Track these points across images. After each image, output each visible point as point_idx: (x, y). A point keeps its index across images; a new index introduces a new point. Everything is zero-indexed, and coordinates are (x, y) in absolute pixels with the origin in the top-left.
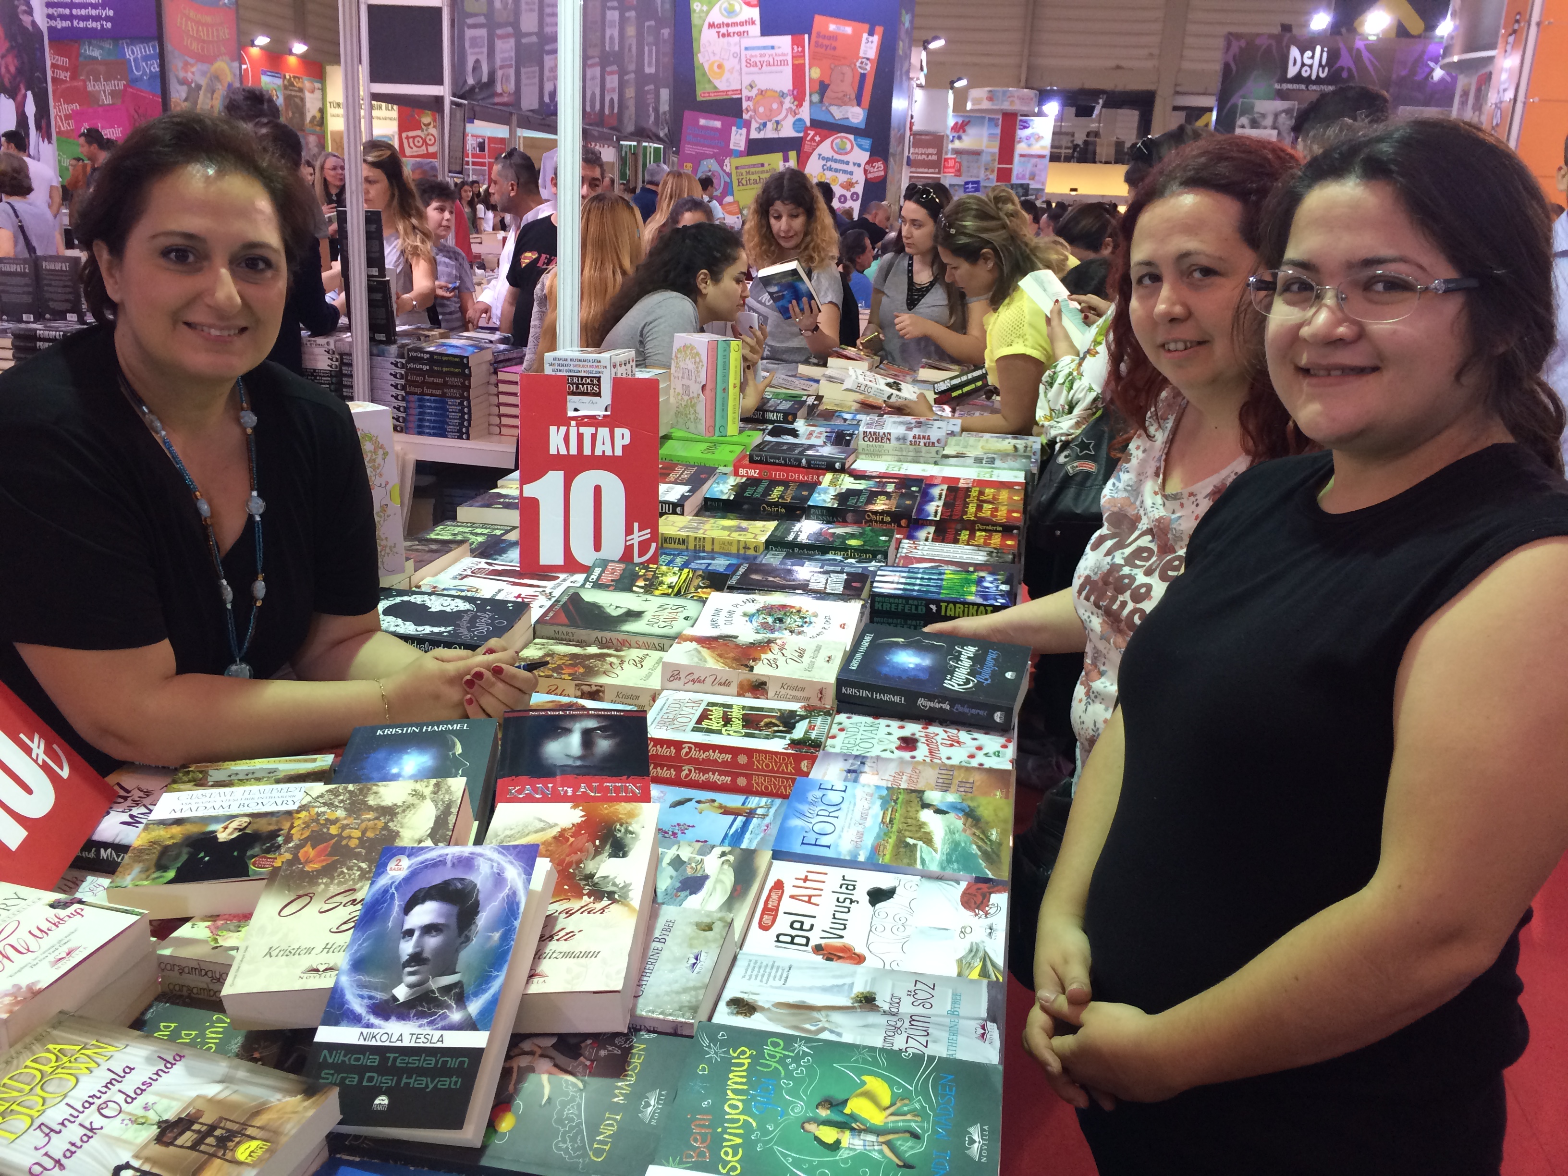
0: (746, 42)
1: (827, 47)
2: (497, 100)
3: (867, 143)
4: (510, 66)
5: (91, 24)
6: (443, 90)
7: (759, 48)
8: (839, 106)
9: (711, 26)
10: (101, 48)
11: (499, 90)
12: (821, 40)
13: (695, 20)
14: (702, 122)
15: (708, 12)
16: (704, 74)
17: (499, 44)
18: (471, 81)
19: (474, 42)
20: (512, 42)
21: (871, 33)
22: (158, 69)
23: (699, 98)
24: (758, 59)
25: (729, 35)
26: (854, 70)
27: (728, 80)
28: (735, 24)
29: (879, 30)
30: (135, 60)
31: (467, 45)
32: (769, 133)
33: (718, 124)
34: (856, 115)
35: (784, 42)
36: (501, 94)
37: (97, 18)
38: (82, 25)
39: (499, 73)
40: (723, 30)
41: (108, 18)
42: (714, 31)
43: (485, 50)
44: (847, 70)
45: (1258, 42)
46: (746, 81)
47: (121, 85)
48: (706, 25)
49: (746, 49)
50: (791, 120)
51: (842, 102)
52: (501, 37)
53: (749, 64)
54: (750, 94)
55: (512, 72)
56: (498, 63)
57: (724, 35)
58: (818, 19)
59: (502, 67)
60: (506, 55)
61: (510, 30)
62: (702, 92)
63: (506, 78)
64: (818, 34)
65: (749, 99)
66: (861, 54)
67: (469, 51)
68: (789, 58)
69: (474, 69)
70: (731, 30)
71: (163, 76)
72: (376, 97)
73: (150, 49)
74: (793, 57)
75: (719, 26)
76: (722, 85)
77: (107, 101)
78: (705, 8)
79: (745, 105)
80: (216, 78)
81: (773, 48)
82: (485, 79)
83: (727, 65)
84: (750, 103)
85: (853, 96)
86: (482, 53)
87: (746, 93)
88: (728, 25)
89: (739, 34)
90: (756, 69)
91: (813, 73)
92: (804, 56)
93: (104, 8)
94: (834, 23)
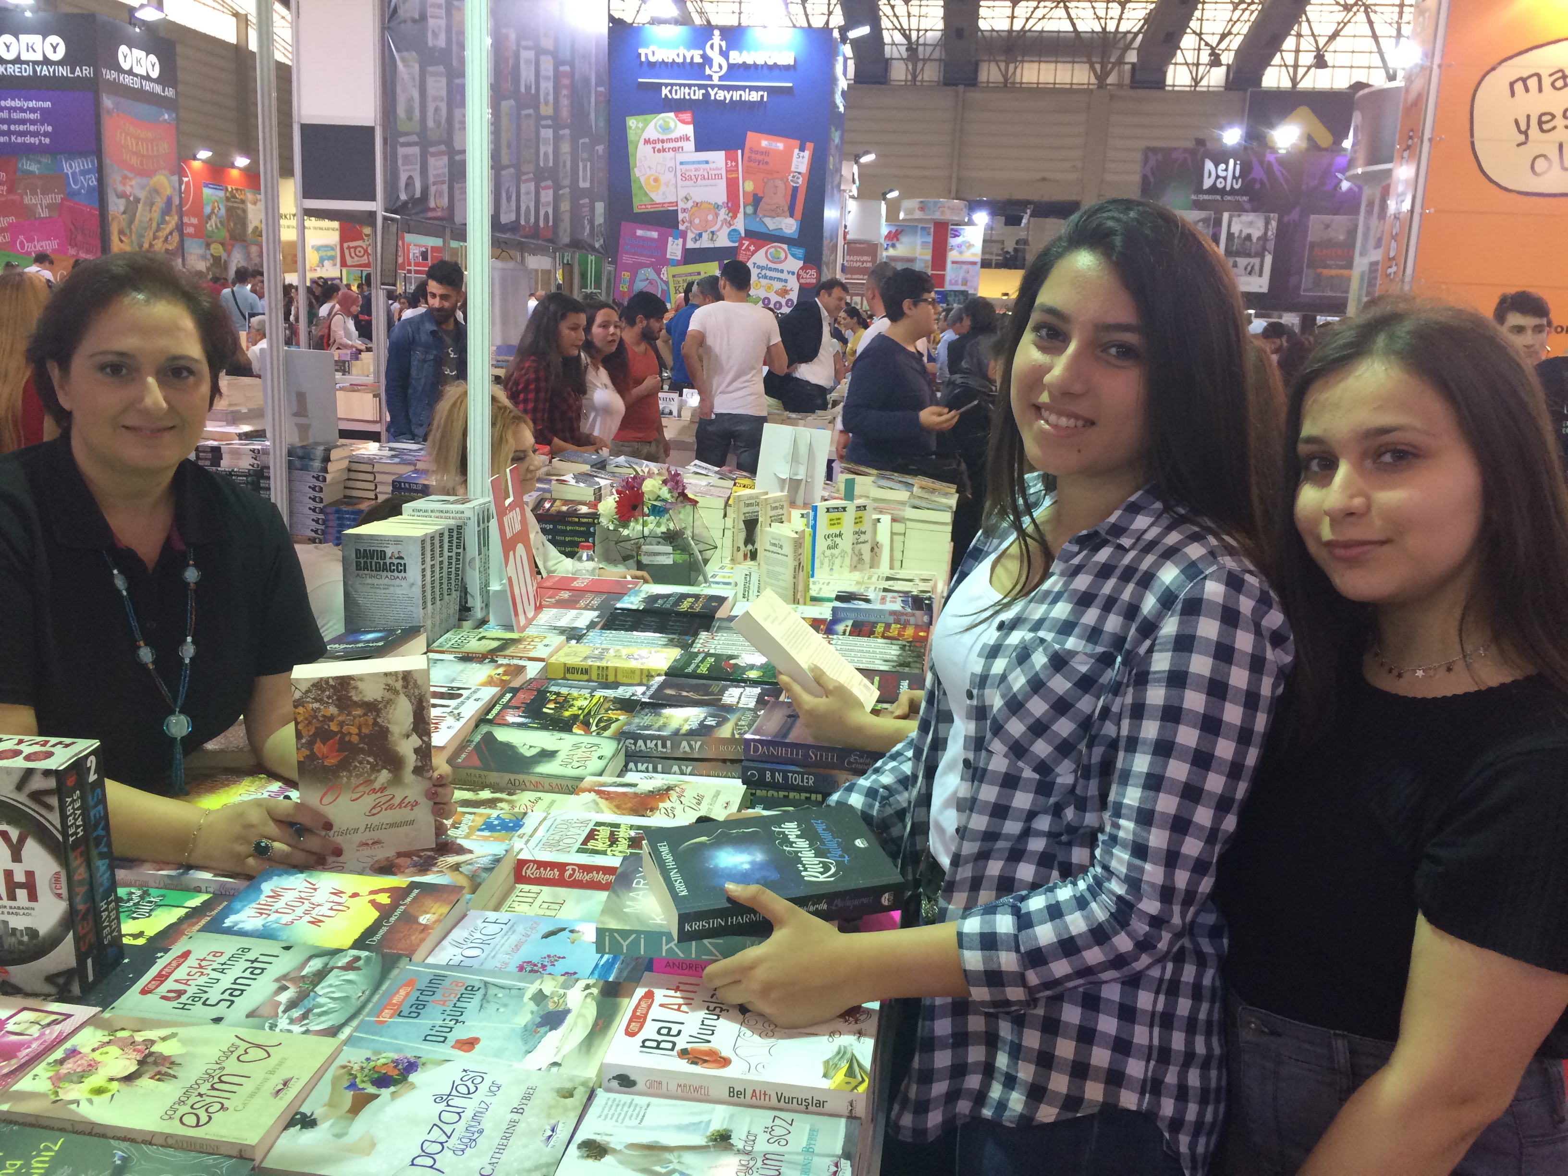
0: (681, 157)
1: (760, 162)
2: (430, 214)
3: (800, 252)
4: (443, 182)
5: (29, 140)
6: (376, 206)
7: (693, 163)
8: (773, 217)
9: (647, 142)
10: (39, 162)
11: (432, 205)
12: (754, 156)
13: (631, 136)
14: (639, 233)
15: (643, 129)
16: (641, 187)
17: (432, 161)
18: (403, 197)
19: (407, 159)
20: (445, 159)
21: (802, 149)
22: (95, 183)
23: (636, 210)
24: (692, 174)
25: (664, 150)
26: (786, 182)
27: (664, 194)
28: (670, 140)
29: (810, 146)
30: (73, 174)
31: (400, 162)
32: (705, 243)
33: (655, 235)
34: (789, 226)
35: (718, 158)
36: (434, 210)
37: (35, 134)
38: (20, 140)
39: (433, 189)
40: (659, 146)
41: (46, 134)
42: (649, 147)
43: (418, 167)
44: (779, 183)
45: (1174, 155)
46: (682, 193)
47: (59, 198)
48: (642, 141)
49: (681, 163)
50: (726, 230)
51: (775, 213)
52: (433, 155)
53: (684, 177)
54: (685, 206)
55: (445, 188)
56: (431, 179)
57: (659, 151)
58: (751, 136)
59: (434, 183)
60: (440, 172)
61: (443, 147)
62: (639, 204)
63: (439, 194)
64: (751, 149)
65: (684, 210)
66: (793, 169)
67: (401, 168)
68: (724, 172)
69: (407, 185)
70: (666, 145)
71: (101, 191)
72: (310, 213)
73: (88, 164)
74: (727, 171)
75: (654, 142)
76: (658, 198)
77: (45, 214)
78: (640, 125)
79: (681, 216)
80: (156, 191)
81: (707, 162)
82: (418, 194)
83: (663, 179)
84: (686, 215)
85: (786, 208)
86: (415, 170)
87: (681, 205)
88: (663, 141)
89: (675, 150)
90: (691, 183)
91: (747, 186)
92: (738, 171)
93: (42, 125)
94: (766, 140)
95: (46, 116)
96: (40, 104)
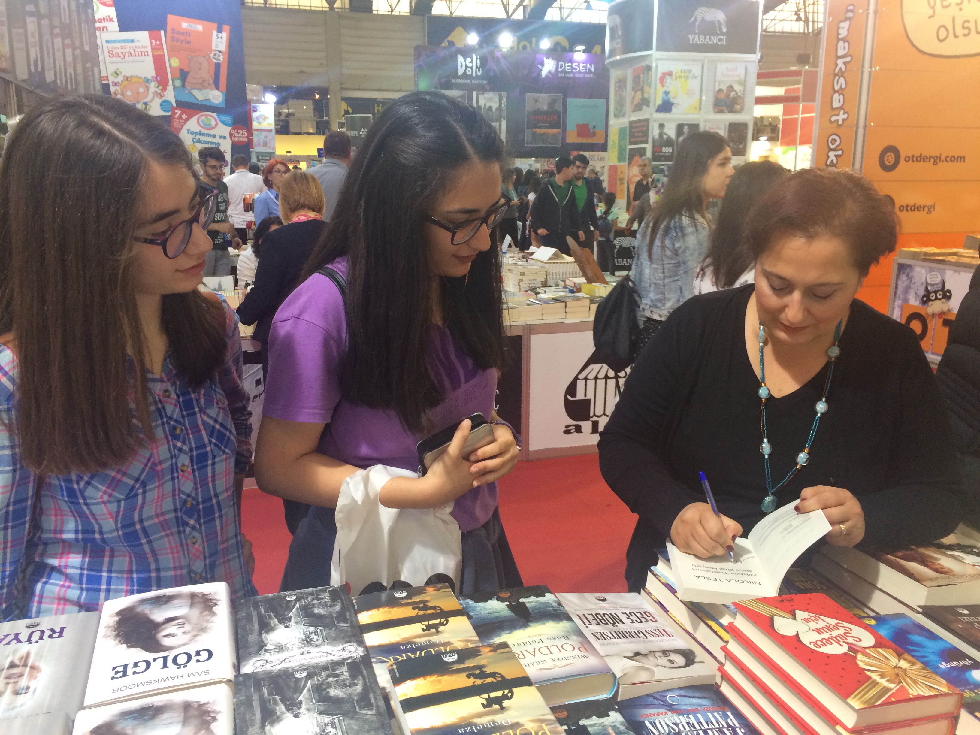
0: (106, 36)
1: (182, 41)
3: (228, 119)
7: (119, 41)
8: (200, 89)
12: (176, 36)
21: (220, 31)
24: (119, 51)
26: (209, 60)
29: (227, 28)
34: (216, 97)
35: (142, 37)
44: (202, 60)
46: (112, 69)
49: (107, 42)
50: (157, 102)
51: (202, 86)
53: (112, 54)
54: (116, 80)
58: (171, 18)
64: (173, 30)
65: (116, 84)
66: (214, 47)
68: (149, 49)
74: (153, 49)
79: (112, 89)
81: (132, 41)
84: (118, 88)
85: (211, 81)
87: (112, 79)
89: (99, 29)
90: (119, 59)
91: (173, 63)
92: (162, 48)
94: (186, 22)
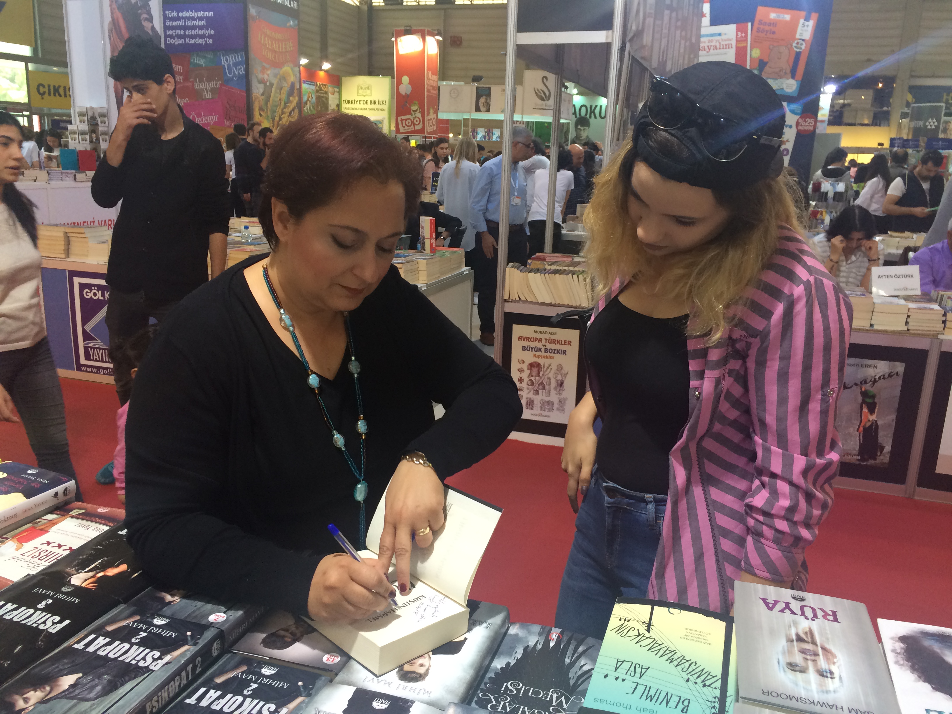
1: (767, 31)
5: (199, 41)
8: (776, 79)
10: (205, 58)
12: (762, 27)
21: (808, 18)
22: (244, 72)
26: (790, 49)
29: (815, 15)
30: (229, 66)
34: (791, 86)
37: (202, 37)
38: (192, 41)
41: (210, 36)
44: (784, 49)
47: (218, 84)
64: (759, 21)
66: (797, 36)
68: (734, 43)
71: (247, 76)
73: (239, 58)
74: (737, 41)
77: (208, 95)
80: (284, 78)
81: (720, 35)
85: (789, 70)
91: (754, 53)
92: (746, 40)
93: (207, 29)
94: (774, 12)
95: (210, 23)
96: (207, 14)
